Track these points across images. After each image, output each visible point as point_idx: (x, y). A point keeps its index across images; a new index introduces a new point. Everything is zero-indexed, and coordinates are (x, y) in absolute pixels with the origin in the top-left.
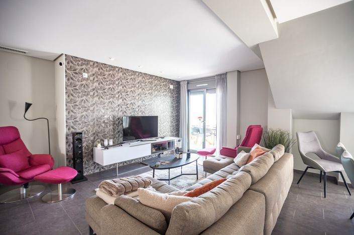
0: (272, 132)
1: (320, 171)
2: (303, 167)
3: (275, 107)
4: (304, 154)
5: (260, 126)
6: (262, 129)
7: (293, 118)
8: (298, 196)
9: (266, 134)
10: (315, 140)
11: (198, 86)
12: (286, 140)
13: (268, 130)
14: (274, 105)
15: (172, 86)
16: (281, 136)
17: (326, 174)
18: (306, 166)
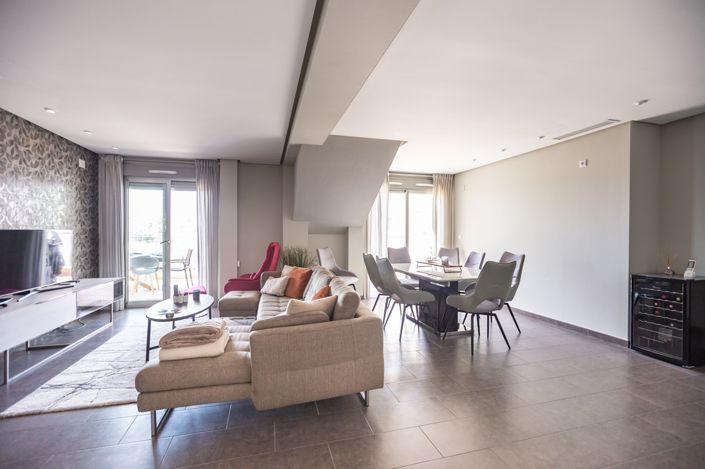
3: (292, 219)
5: (278, 243)
7: (309, 233)
11: (151, 171)
15: (84, 162)
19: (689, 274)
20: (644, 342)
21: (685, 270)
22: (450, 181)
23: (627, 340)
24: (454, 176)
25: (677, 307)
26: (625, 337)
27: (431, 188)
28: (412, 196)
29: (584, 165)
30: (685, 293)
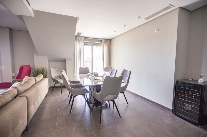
0: (38, 69)
1: (60, 84)
2: (53, 84)
3: (38, 55)
4: (53, 78)
5: (29, 66)
6: (31, 67)
7: (49, 61)
8: (51, 97)
9: (34, 71)
10: (58, 71)
12: (45, 72)
13: (35, 68)
14: (37, 54)
16: (42, 71)
17: (62, 85)
18: (55, 83)
19: (201, 81)
20: (179, 112)
21: (199, 79)
22: (109, 42)
23: (172, 109)
24: (110, 40)
25: (196, 97)
26: (171, 108)
27: (102, 44)
28: (94, 47)
29: (157, 31)
30: (202, 91)
